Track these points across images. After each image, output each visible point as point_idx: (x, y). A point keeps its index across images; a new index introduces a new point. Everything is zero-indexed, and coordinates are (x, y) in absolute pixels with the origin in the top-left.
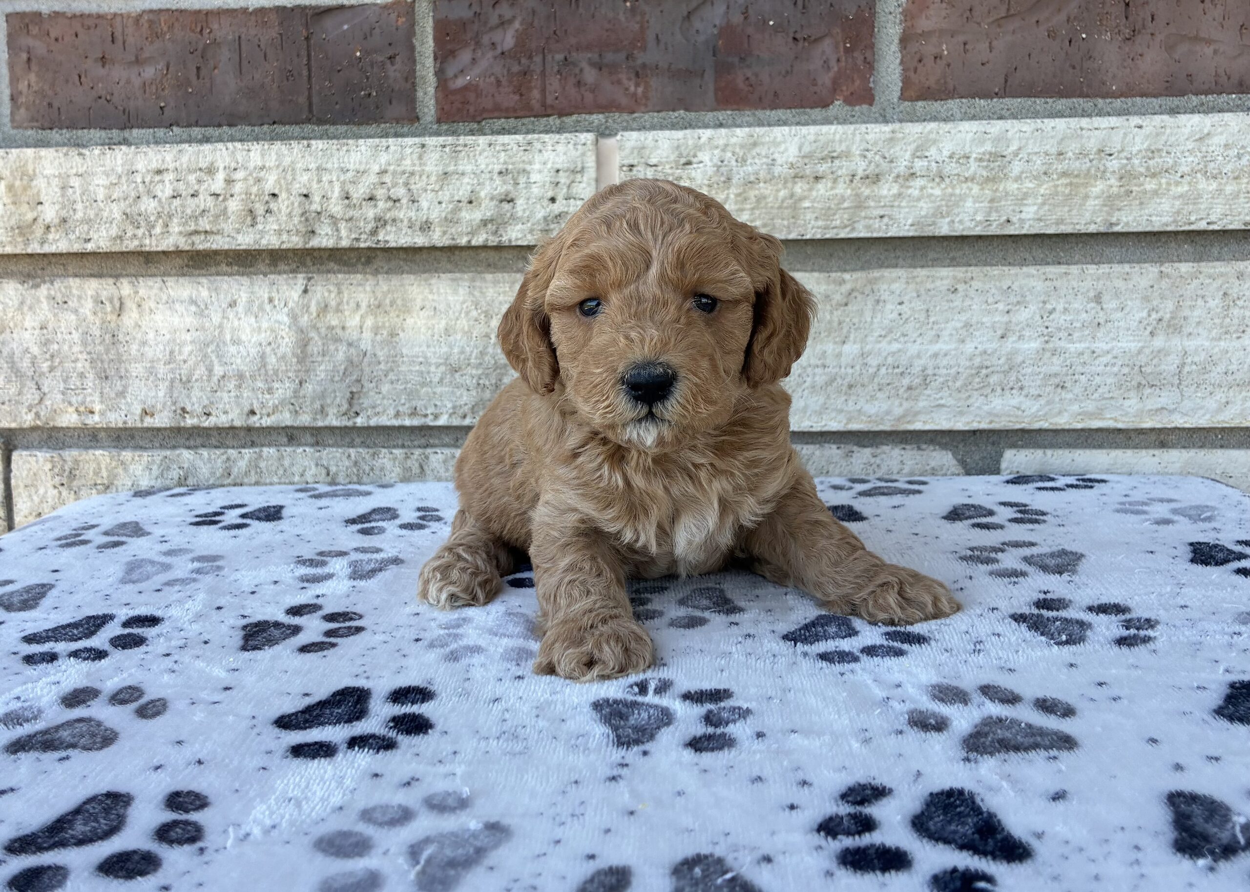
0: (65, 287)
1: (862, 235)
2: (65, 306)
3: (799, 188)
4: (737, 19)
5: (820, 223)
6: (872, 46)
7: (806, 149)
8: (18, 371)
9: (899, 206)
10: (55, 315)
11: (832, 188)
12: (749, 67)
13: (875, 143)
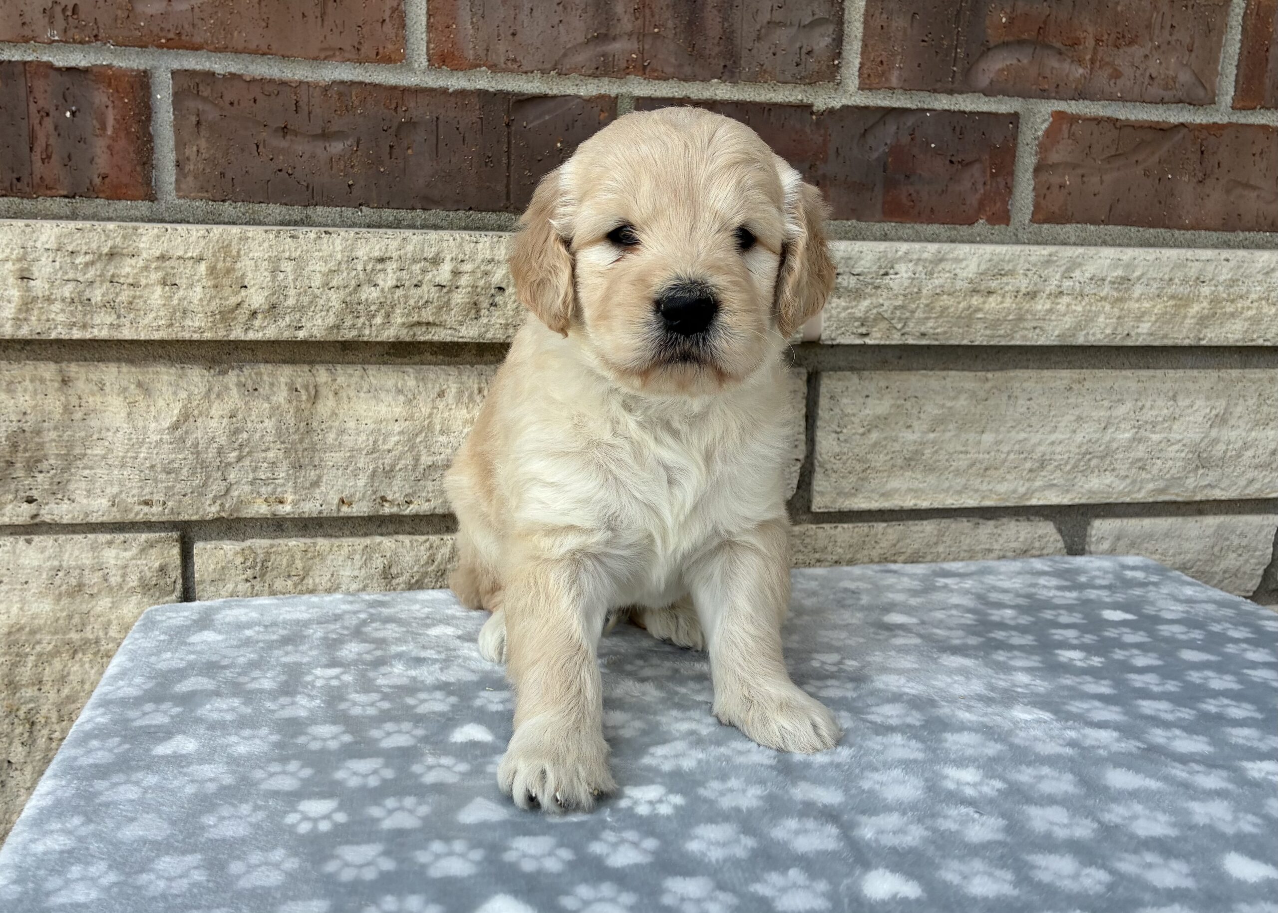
0: (256, 374)
1: (1018, 343)
2: (256, 393)
3: (976, 301)
4: (905, 140)
5: (988, 332)
6: (1012, 173)
7: (983, 267)
8: (203, 461)
9: (1050, 320)
10: (246, 403)
11: (1002, 302)
12: (912, 184)
13: (1035, 265)
